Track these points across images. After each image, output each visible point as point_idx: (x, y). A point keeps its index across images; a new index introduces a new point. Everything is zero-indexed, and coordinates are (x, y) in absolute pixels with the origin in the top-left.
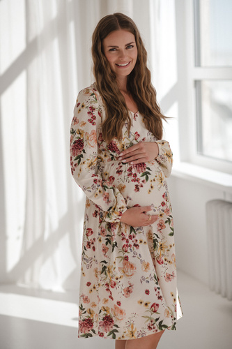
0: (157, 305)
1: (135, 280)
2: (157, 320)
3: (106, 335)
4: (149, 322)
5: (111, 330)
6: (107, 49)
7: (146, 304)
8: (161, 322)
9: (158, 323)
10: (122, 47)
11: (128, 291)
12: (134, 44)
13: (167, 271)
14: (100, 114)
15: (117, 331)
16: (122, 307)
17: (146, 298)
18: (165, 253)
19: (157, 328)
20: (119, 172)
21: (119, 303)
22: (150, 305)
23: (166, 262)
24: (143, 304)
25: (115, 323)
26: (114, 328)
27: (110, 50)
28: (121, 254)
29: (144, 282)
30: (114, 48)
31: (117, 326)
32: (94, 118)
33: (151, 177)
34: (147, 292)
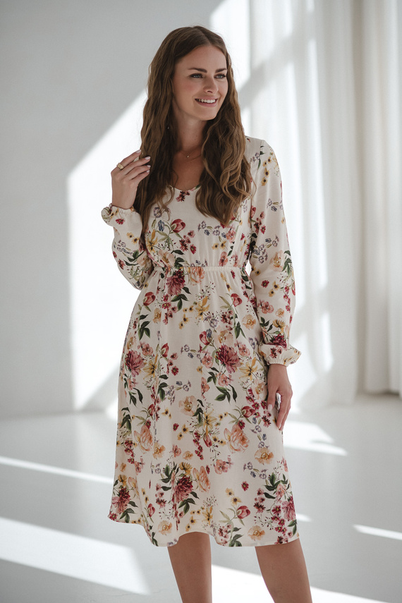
0: (248, 512)
2: (236, 529)
4: (225, 525)
5: (124, 510)
7: (235, 500)
8: (238, 536)
9: (235, 533)
13: (218, 458)
17: (239, 493)
18: (214, 429)
22: (239, 505)
23: (216, 443)
24: (232, 497)
25: (131, 499)
26: (129, 507)
31: (133, 505)
33: (186, 304)
34: (245, 486)
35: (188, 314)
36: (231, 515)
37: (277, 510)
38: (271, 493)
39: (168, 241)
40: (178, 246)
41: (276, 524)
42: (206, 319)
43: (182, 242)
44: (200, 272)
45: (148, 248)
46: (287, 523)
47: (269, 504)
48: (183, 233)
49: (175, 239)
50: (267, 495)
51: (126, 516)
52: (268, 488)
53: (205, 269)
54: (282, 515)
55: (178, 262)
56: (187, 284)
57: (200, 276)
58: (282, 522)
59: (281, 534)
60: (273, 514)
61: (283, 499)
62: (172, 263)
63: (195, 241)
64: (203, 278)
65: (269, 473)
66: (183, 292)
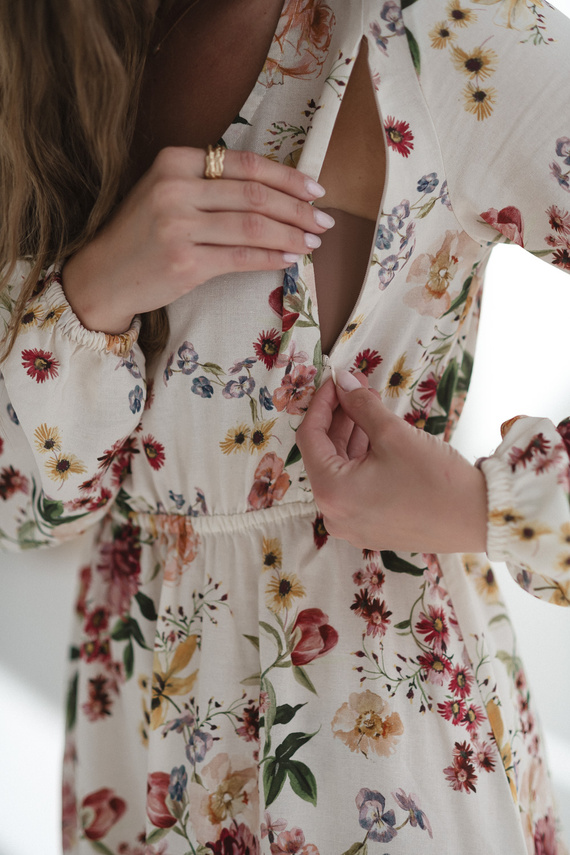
42: (178, 726)
57: (182, 551)
64: (188, 561)
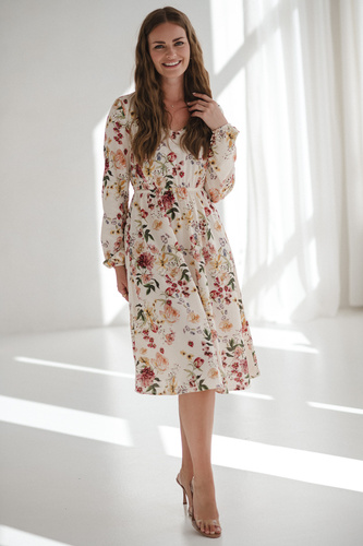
0: (202, 361)
1: (177, 328)
2: (198, 377)
3: (144, 390)
4: (191, 377)
5: (151, 384)
6: (153, 46)
7: (189, 357)
8: (202, 381)
9: (198, 380)
10: (170, 43)
11: (170, 338)
12: (185, 40)
14: (128, 131)
15: (157, 386)
16: (164, 355)
17: (189, 351)
19: (197, 387)
20: (151, 206)
21: (162, 350)
22: (193, 359)
24: (186, 356)
25: (156, 376)
26: (155, 382)
27: (156, 47)
28: (164, 297)
29: (188, 333)
30: (161, 45)
31: (158, 380)
32: (121, 136)
33: (178, 215)
34: (191, 344)
35: (181, 223)
36: (191, 368)
37: (236, 366)
38: (230, 353)
39: (164, 167)
40: (171, 172)
41: (235, 376)
42: (193, 226)
43: (174, 169)
44: (184, 192)
45: (145, 174)
46: (244, 376)
47: (230, 361)
48: (175, 162)
49: (170, 167)
50: (228, 354)
51: (153, 389)
52: (229, 349)
53: (188, 189)
54: (240, 369)
55: (168, 184)
56: (176, 200)
57: (185, 194)
58: (240, 375)
59: (239, 383)
60: (233, 369)
61: (240, 358)
62: (163, 184)
63: (183, 168)
64: (187, 196)
65: (229, 338)
66: (174, 206)
